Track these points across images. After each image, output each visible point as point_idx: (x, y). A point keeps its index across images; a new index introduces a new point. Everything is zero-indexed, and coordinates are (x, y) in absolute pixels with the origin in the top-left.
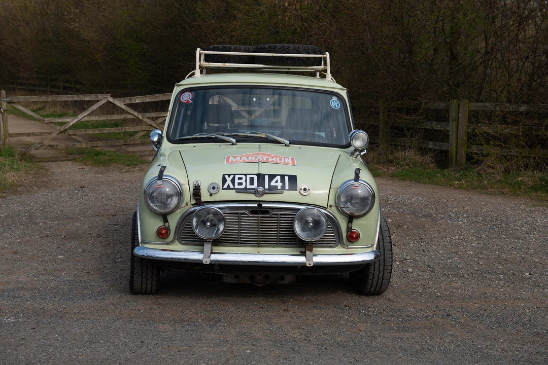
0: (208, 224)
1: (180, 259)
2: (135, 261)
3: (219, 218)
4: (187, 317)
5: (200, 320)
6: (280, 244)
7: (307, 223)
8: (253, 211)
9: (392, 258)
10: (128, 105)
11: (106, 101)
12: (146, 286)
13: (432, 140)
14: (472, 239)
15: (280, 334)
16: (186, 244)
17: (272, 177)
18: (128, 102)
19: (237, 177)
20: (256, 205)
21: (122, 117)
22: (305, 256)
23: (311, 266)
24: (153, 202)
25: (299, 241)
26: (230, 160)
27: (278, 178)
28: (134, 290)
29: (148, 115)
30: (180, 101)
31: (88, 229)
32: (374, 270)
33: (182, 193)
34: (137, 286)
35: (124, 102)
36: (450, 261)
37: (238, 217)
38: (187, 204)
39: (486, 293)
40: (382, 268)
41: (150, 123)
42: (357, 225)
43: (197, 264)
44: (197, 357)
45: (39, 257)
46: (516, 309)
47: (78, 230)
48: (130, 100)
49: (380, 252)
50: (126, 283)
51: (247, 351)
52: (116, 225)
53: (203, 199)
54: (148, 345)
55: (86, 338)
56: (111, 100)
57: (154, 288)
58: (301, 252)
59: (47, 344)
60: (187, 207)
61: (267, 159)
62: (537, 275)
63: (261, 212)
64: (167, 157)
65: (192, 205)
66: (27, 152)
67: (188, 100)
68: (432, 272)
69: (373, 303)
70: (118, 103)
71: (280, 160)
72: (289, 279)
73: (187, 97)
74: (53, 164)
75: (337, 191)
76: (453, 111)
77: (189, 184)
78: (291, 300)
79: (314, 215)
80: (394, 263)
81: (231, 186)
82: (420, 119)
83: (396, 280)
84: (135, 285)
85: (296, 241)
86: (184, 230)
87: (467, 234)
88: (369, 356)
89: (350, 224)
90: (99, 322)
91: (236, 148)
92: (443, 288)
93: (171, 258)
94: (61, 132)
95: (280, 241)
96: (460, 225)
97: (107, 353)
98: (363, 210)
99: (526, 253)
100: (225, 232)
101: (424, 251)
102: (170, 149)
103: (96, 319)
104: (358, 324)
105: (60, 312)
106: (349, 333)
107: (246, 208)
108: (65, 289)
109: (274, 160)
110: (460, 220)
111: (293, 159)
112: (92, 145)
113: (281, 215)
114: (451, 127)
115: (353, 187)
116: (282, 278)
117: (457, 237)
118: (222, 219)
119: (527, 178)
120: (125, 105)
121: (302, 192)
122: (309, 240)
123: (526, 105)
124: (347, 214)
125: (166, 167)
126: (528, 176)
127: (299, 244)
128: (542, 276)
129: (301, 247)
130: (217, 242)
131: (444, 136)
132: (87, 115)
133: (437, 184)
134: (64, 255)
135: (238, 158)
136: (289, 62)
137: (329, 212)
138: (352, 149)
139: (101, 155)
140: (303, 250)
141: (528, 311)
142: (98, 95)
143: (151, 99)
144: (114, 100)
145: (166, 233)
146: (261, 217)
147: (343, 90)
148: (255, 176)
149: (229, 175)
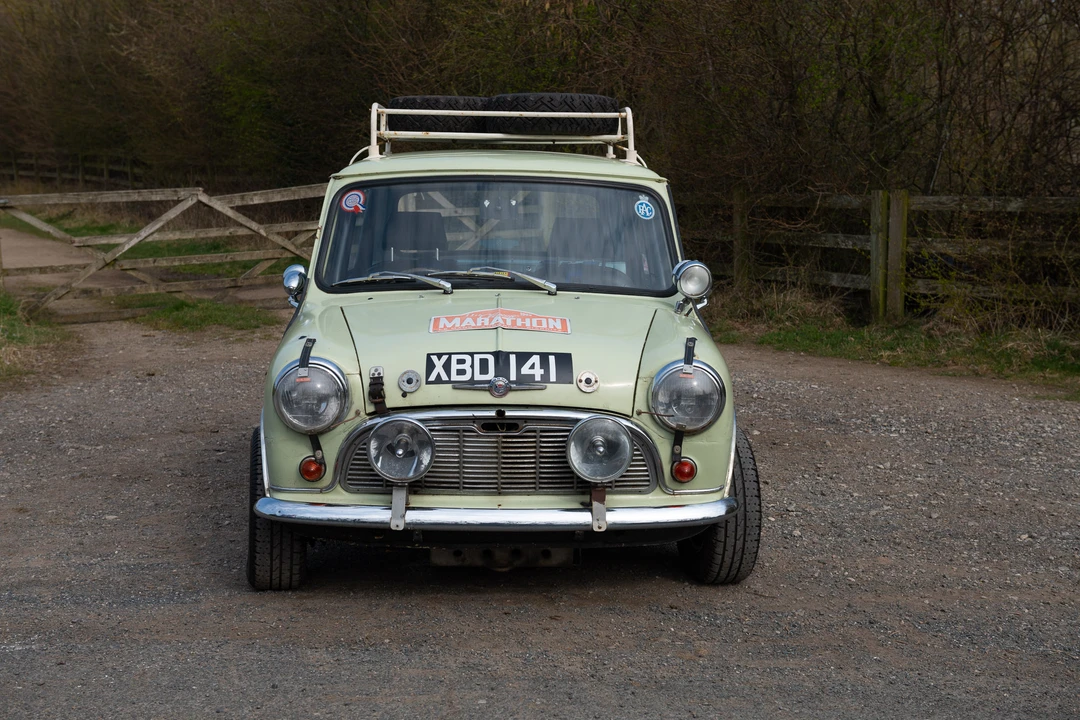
0: (400, 452)
1: (345, 521)
2: (259, 526)
3: (421, 439)
4: (361, 634)
5: (387, 641)
6: (540, 488)
7: (593, 446)
8: (488, 425)
9: (760, 512)
10: (238, 209)
11: (195, 201)
12: (281, 573)
13: (836, 270)
14: (917, 468)
15: (544, 667)
16: (358, 492)
17: (523, 357)
18: (238, 202)
19: (454, 358)
20: (493, 413)
21: (227, 233)
22: (591, 511)
23: (603, 530)
24: (291, 411)
25: (578, 483)
26: (441, 326)
27: (536, 359)
28: (257, 584)
29: (277, 227)
30: (341, 209)
31: (164, 460)
32: (726, 536)
33: (347, 391)
34: (262, 574)
35: (230, 202)
36: (873, 512)
37: (458, 436)
38: (358, 413)
39: (944, 576)
40: (742, 532)
41: (282, 244)
42: (691, 450)
43: (380, 531)
44: (383, 715)
45: (68, 518)
46: (1004, 607)
47: (143, 462)
48: (242, 198)
49: (736, 501)
50: (239, 569)
51: (481, 702)
52: (219, 451)
53: (390, 403)
54: (286, 692)
55: (165, 681)
56: (204, 198)
57: (296, 578)
58: (582, 504)
59: (88, 694)
60: (358, 420)
61: (514, 322)
62: (1044, 538)
63: (502, 426)
64: (317, 320)
65: (369, 414)
66: (40, 305)
67: (356, 207)
68: (839, 536)
69: (724, 600)
70: (218, 204)
71: (540, 323)
72: (559, 556)
73: (354, 201)
74: (93, 329)
75: (651, 383)
76: (877, 213)
77: (360, 375)
78: (565, 598)
79: (606, 430)
80: (764, 520)
81: (444, 377)
82: (813, 228)
83: (769, 554)
84: (257, 572)
85: (572, 483)
86: (352, 464)
87: (907, 458)
88: (717, 707)
89: (677, 447)
90: (189, 649)
91: (453, 300)
92: (861, 568)
93: (329, 520)
94: (107, 265)
95: (541, 483)
96: (894, 440)
97: (207, 710)
98: (702, 420)
99: (1023, 494)
100: (433, 467)
101: (823, 494)
102: (323, 304)
103: (183, 643)
104: (697, 643)
105: (113, 628)
106: (679, 661)
107: (474, 419)
108: (122, 583)
109: (527, 323)
110: (893, 429)
111: (563, 322)
112: (168, 290)
113: (542, 431)
114: (874, 244)
115: (681, 375)
116: (547, 554)
117: (888, 465)
118: (426, 442)
119: (1023, 342)
120: (232, 208)
121: (583, 386)
122: (598, 479)
123: (1019, 200)
124: (672, 428)
125: (314, 341)
126: (1026, 339)
127: (578, 488)
128: (1054, 541)
129: (583, 493)
130: (417, 487)
131: (859, 262)
132: (159, 230)
133: (848, 357)
134: (117, 513)
135: (457, 321)
136: (554, 129)
137: (637, 425)
138: (678, 298)
139: (186, 309)
140: (586, 499)
141: (1027, 611)
142: (178, 189)
143: (283, 196)
144: (210, 200)
145: (318, 470)
146: (503, 436)
147: (659, 181)
148: (489, 357)
149: (440, 355)
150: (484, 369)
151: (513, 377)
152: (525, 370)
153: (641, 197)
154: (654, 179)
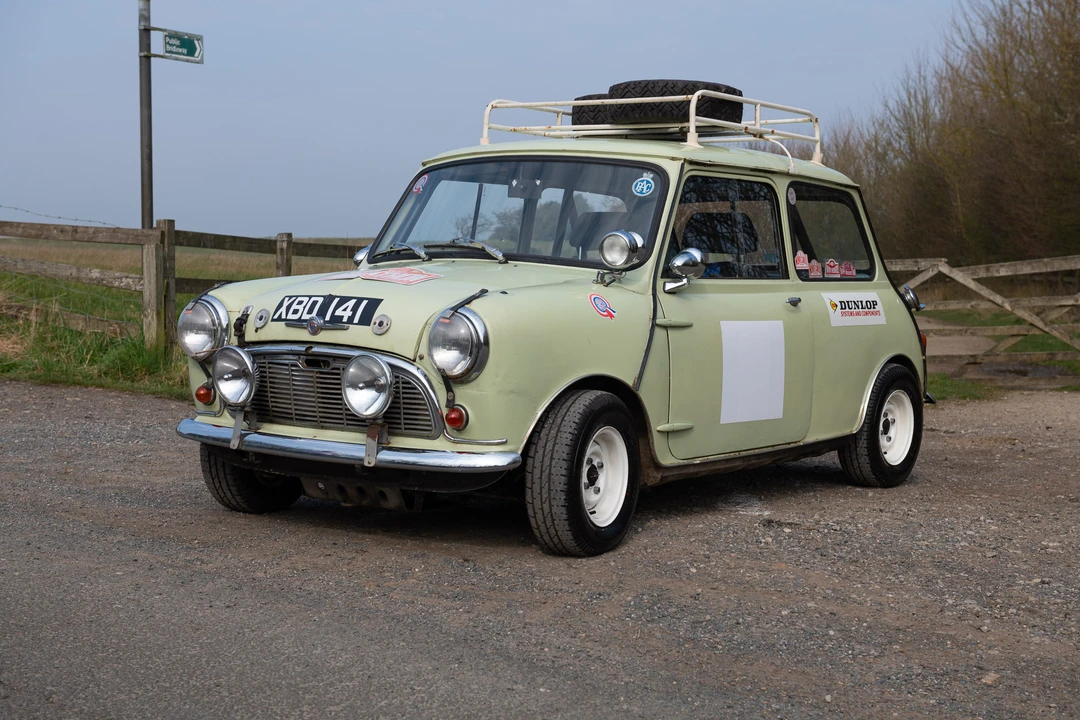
8: (309, 361)
10: (979, 281)
11: (935, 272)
18: (982, 274)
20: (302, 348)
23: (373, 465)
29: (1024, 302)
33: (228, 326)
35: (973, 274)
37: (288, 370)
41: (1030, 320)
48: (988, 270)
53: (248, 338)
56: (945, 269)
67: (419, 189)
70: (961, 276)
72: (393, 499)
73: (421, 184)
77: (239, 312)
81: (283, 317)
89: (450, 394)
95: (347, 419)
113: (344, 369)
115: (441, 319)
116: (384, 495)
120: (974, 280)
121: (376, 328)
142: (919, 260)
143: (1033, 268)
144: (951, 271)
145: (208, 394)
146: (317, 372)
147: (673, 159)
148: (321, 300)
149: (291, 297)
150: (310, 312)
151: (328, 318)
152: (339, 312)
153: (645, 174)
154: (667, 157)
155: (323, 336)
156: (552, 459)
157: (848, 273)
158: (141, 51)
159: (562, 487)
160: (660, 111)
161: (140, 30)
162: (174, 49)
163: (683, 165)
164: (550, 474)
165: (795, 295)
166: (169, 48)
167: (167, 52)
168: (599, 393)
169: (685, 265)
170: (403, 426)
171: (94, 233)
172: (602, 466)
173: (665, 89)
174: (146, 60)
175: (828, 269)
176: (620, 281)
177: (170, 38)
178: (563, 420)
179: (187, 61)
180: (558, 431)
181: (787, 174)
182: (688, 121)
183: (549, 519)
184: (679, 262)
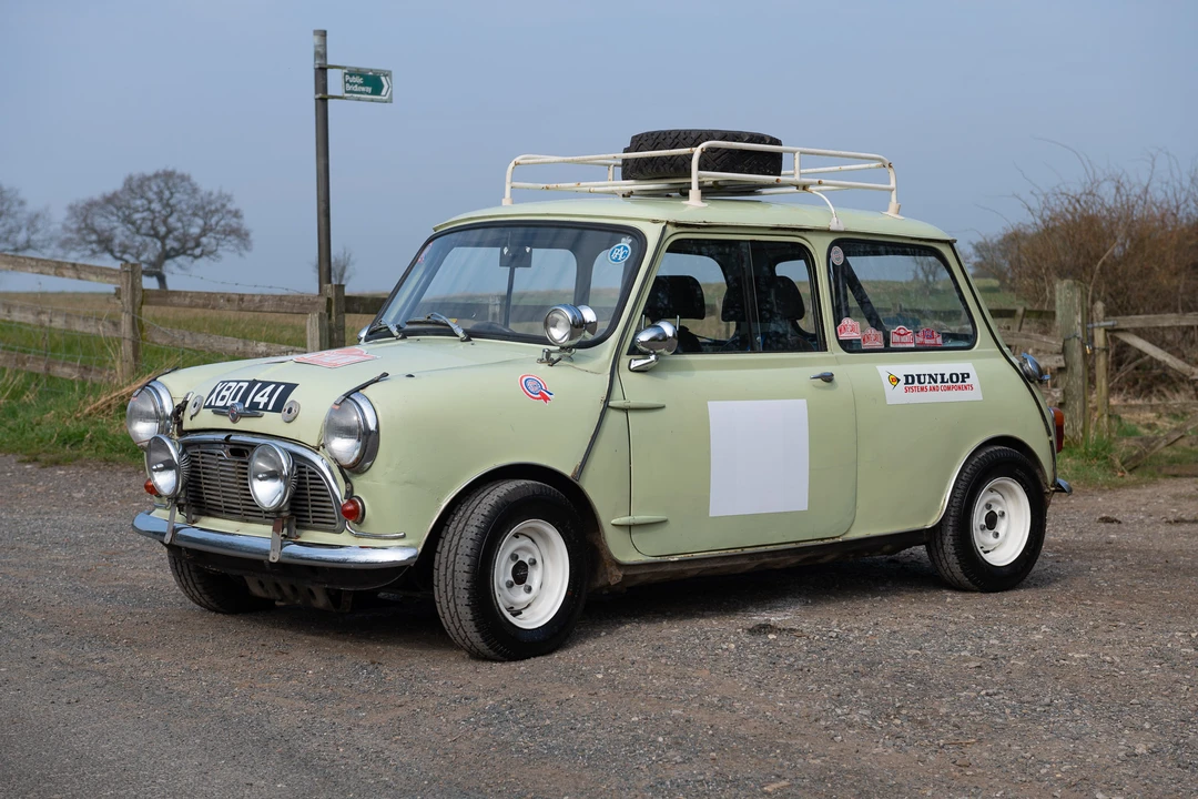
17: (265, 384)
19: (228, 385)
20: (223, 436)
23: (275, 561)
27: (271, 388)
37: (215, 460)
53: (184, 426)
66: (1149, 450)
72: (321, 597)
79: (265, 455)
81: (213, 403)
89: (349, 485)
115: (333, 406)
116: (312, 594)
121: (285, 415)
122: (266, 508)
146: (239, 462)
147: (655, 221)
148: (245, 385)
149: (223, 382)
150: (234, 399)
151: (247, 405)
152: (257, 399)
153: (623, 239)
154: (648, 220)
155: (243, 424)
156: (456, 554)
157: (927, 341)
158: (316, 93)
159: (465, 585)
160: (672, 165)
161: (316, 69)
162: (356, 88)
163: (664, 228)
164: (454, 571)
165: (827, 369)
166: (349, 88)
167: (346, 92)
168: (523, 482)
169: (652, 340)
170: (311, 519)
171: (260, 301)
172: (534, 562)
173: (676, 141)
174: (322, 101)
175: (894, 338)
176: (571, 359)
177: (351, 76)
178: (473, 512)
179: (372, 100)
180: (466, 524)
181: (828, 231)
182: (690, 176)
183: (456, 619)
184: (644, 337)
